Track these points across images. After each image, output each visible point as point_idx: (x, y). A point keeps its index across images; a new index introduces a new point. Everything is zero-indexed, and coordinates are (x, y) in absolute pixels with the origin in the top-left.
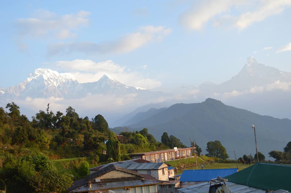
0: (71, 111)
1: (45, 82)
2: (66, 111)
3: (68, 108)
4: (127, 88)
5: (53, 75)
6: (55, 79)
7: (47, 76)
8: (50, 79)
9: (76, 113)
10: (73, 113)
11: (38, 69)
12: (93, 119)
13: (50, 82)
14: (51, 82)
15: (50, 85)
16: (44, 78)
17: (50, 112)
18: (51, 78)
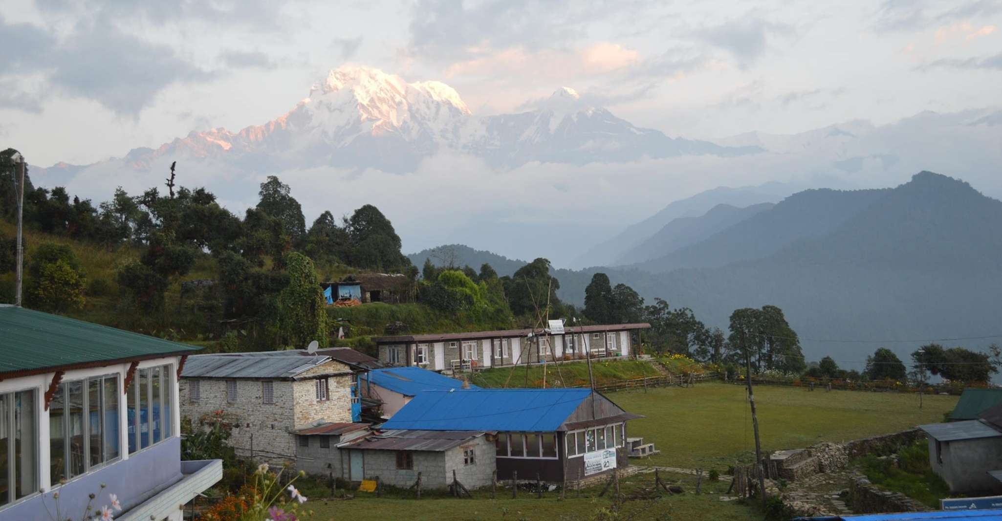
0: (276, 191)
1: (361, 112)
2: (261, 193)
3: (266, 182)
4: (638, 133)
5: (389, 88)
6: (394, 102)
7: (368, 92)
8: (377, 102)
9: (292, 201)
10: (283, 198)
11: (338, 70)
12: (346, 221)
13: (375, 113)
14: (380, 112)
15: (379, 123)
16: (358, 98)
17: (179, 193)
18: (382, 100)
